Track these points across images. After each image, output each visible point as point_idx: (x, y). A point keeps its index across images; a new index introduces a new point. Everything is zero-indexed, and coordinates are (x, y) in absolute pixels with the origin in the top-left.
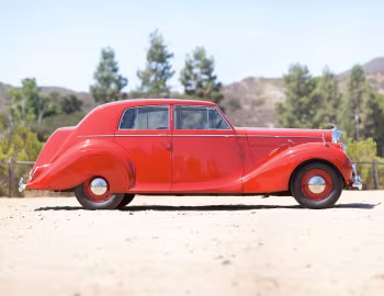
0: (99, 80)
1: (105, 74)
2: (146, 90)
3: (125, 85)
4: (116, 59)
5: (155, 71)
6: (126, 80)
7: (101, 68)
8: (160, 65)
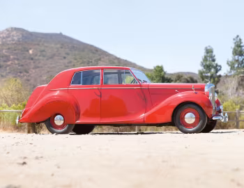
0: (204, 66)
1: (208, 63)
2: (233, 73)
3: (220, 69)
4: (214, 53)
5: (238, 61)
6: (220, 66)
7: (205, 59)
8: (240, 57)
